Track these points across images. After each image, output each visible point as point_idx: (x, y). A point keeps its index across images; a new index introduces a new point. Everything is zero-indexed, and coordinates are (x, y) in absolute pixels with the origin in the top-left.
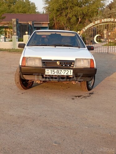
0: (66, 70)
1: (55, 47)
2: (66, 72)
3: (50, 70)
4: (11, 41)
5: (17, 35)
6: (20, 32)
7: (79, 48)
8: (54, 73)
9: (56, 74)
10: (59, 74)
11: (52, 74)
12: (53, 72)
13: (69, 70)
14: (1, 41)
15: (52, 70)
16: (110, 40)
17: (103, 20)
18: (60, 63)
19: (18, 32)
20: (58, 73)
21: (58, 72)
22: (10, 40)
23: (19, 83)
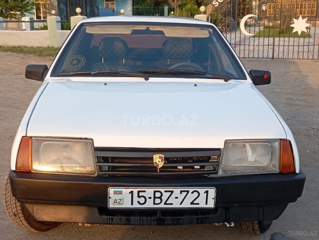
0: (191, 190)
1: (147, 79)
2: (191, 197)
3: (126, 191)
4: (45, 28)
5: (60, 13)
6: (67, 7)
7: (226, 80)
8: (142, 200)
9: (149, 204)
10: (162, 206)
11: (136, 205)
12: (139, 197)
13: (202, 191)
14: (24, 28)
15: (135, 191)
16: (266, 23)
18: (167, 160)
19: (62, 6)
20: (158, 201)
21: (160, 198)
22: (43, 26)
23: (21, 215)
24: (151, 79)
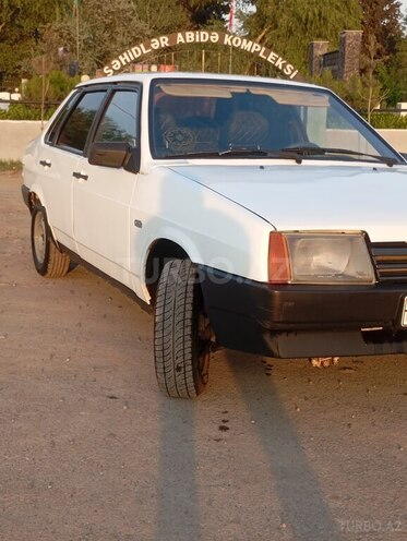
1: (299, 162)
7: (390, 164)
17: (180, 35)
24: (305, 162)
